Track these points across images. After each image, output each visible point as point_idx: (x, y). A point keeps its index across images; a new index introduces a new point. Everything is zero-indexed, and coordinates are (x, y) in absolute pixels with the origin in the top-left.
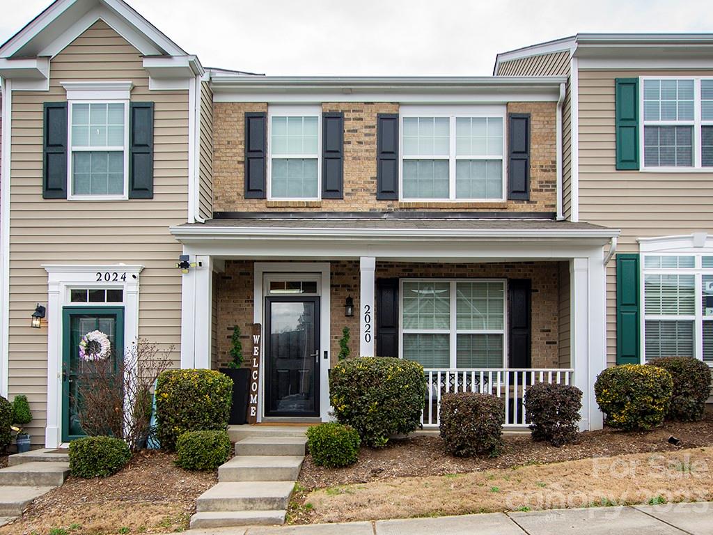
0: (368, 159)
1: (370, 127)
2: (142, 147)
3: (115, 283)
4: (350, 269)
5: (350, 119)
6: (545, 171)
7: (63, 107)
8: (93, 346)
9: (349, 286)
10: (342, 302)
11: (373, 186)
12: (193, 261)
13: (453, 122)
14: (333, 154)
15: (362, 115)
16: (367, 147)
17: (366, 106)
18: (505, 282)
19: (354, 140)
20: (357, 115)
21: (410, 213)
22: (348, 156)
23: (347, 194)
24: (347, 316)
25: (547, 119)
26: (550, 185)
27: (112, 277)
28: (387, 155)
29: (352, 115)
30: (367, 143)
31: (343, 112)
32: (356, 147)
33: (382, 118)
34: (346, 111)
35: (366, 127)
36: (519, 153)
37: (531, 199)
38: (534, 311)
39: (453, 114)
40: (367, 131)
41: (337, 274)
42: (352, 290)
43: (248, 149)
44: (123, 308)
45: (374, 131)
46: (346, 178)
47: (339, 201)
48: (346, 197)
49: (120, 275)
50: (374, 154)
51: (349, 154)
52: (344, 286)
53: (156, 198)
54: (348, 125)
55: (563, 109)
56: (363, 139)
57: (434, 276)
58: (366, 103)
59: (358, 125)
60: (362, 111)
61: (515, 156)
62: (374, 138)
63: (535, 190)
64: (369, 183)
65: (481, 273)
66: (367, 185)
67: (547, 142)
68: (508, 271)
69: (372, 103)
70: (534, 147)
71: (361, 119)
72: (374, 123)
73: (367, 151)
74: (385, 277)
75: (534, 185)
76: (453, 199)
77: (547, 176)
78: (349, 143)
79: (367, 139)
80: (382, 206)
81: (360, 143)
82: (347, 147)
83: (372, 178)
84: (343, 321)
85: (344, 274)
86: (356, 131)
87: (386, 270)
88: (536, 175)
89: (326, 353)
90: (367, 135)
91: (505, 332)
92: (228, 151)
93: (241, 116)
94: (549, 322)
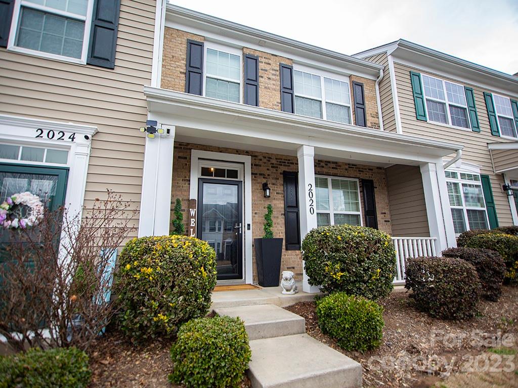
0: (274, 90)
1: (275, 70)
2: (106, 22)
3: (60, 143)
4: (265, 163)
5: (262, 62)
6: (373, 117)
8: (19, 209)
9: (264, 175)
10: (260, 186)
11: (278, 108)
13: (322, 79)
14: (252, 82)
15: (270, 62)
16: (274, 82)
17: (272, 57)
18: (358, 180)
19: (265, 76)
20: (267, 61)
24: (265, 197)
25: (371, 89)
27: (57, 136)
28: (287, 89)
29: (263, 60)
30: (273, 80)
31: (257, 57)
32: (267, 81)
33: (283, 67)
34: (260, 57)
35: (273, 70)
36: (360, 105)
38: (376, 200)
39: (323, 75)
40: (274, 72)
41: (255, 165)
42: (266, 178)
43: (189, 64)
44: (68, 170)
45: (278, 73)
46: (260, 99)
49: (67, 135)
50: (278, 88)
51: (262, 84)
52: (261, 174)
53: (117, 70)
54: (261, 66)
55: (379, 84)
56: (271, 76)
58: (273, 55)
59: (267, 67)
60: (270, 59)
61: (357, 106)
62: (278, 78)
64: (275, 105)
65: (346, 174)
66: (275, 107)
67: (372, 101)
68: (360, 174)
69: (276, 56)
70: (366, 102)
71: (270, 64)
72: (278, 69)
73: (274, 84)
74: (288, 171)
77: (375, 120)
78: (262, 77)
79: (274, 77)
81: (269, 79)
82: (260, 79)
83: (277, 103)
84: (260, 200)
85: (260, 166)
86: (266, 71)
87: (289, 166)
88: (369, 119)
90: (273, 74)
91: (360, 213)
92: (172, 62)
93: (184, 41)
94: (384, 208)
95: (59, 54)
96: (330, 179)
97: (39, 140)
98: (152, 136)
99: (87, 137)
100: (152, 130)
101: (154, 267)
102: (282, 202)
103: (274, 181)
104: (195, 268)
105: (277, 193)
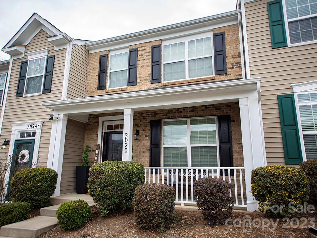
0: (147, 66)
1: (149, 52)
4: (139, 117)
5: (140, 51)
6: (235, 58)
8: (23, 156)
9: (138, 125)
11: (149, 78)
14: (133, 66)
15: (145, 48)
16: (147, 61)
17: (147, 44)
18: (216, 118)
19: (142, 59)
20: (143, 48)
22: (139, 66)
23: (138, 83)
24: (135, 139)
25: (234, 33)
26: (238, 65)
28: (156, 63)
29: (141, 49)
30: (147, 59)
31: (137, 48)
32: (143, 62)
33: (154, 48)
34: (139, 48)
35: (147, 53)
36: (220, 52)
37: (228, 73)
38: (233, 132)
39: (186, 40)
40: (147, 54)
42: (139, 127)
43: (100, 70)
44: (35, 139)
45: (150, 54)
46: (138, 76)
47: (135, 86)
48: (137, 84)
50: (150, 64)
51: (139, 65)
52: (136, 125)
54: (139, 53)
56: (145, 58)
57: (178, 117)
58: (147, 43)
59: (143, 52)
60: (145, 46)
61: (218, 53)
62: (150, 57)
63: (229, 68)
64: (148, 76)
65: (202, 114)
66: (147, 78)
67: (235, 44)
68: (217, 111)
69: (149, 42)
70: (227, 47)
71: (145, 50)
72: (150, 50)
73: (147, 63)
74: (154, 119)
75: (229, 66)
76: (187, 78)
77: (236, 60)
78: (140, 60)
79: (147, 57)
80: (154, 86)
81: (144, 60)
82: (139, 62)
83: (149, 74)
84: (135, 142)
85: (136, 119)
86: (143, 55)
87: (155, 116)
88: (230, 61)
90: (147, 56)
91: (217, 145)
92: (93, 72)
93: (98, 57)
96: (188, 120)
102: (149, 141)
103: (144, 128)
105: (146, 136)
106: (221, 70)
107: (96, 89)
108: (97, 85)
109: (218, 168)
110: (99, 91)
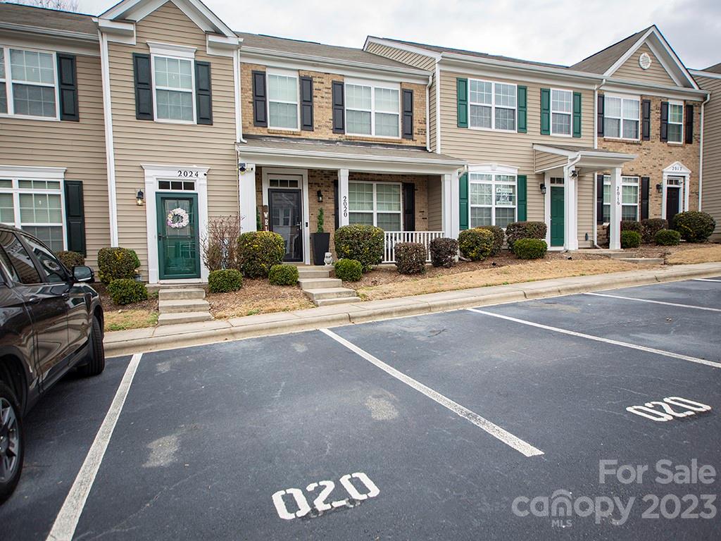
0: (326, 107)
1: (328, 88)
2: (204, 91)
3: (191, 178)
4: (319, 174)
5: (316, 82)
6: (421, 123)
7: (148, 57)
8: (177, 218)
9: (318, 184)
10: (315, 194)
11: (330, 125)
12: (248, 167)
13: (373, 89)
14: (307, 102)
15: (323, 80)
16: (327, 100)
17: (325, 76)
18: (401, 184)
19: (319, 95)
20: (320, 80)
21: (351, 142)
22: (316, 105)
23: (316, 128)
24: (319, 202)
25: (422, 94)
26: (423, 132)
27: (189, 174)
28: (338, 106)
29: (317, 80)
30: (326, 98)
31: (312, 77)
32: (321, 100)
33: (334, 83)
34: (314, 77)
35: (326, 88)
36: (408, 113)
37: (414, 139)
38: (416, 201)
39: (373, 85)
40: (326, 90)
41: (312, 176)
42: (321, 187)
43: (255, 95)
44: (197, 194)
45: (330, 91)
46: (315, 118)
47: (312, 132)
48: (315, 130)
49: (194, 173)
50: (331, 105)
52: (316, 184)
53: (214, 125)
54: (315, 86)
55: (430, 89)
56: (324, 95)
57: (365, 180)
58: (325, 73)
59: (321, 86)
60: (323, 78)
61: (405, 113)
62: (330, 96)
63: (416, 134)
64: (328, 122)
65: (389, 179)
66: (328, 124)
67: (422, 107)
68: (403, 178)
69: (329, 74)
70: (415, 109)
71: (323, 83)
72: (330, 86)
73: (327, 103)
75: (415, 131)
76: (373, 135)
77: (422, 126)
78: (316, 97)
79: (327, 95)
80: (336, 137)
81: (322, 97)
82: (315, 99)
83: (330, 119)
84: (315, 205)
85: (315, 176)
86: (320, 90)
88: (417, 125)
89: (307, 223)
90: (326, 93)
91: (401, 212)
93: (250, 73)
94: (423, 207)
95: (180, 119)
96: (375, 184)
97: (179, 178)
98: (243, 173)
99: (205, 175)
100: (243, 169)
101: (259, 244)
102: (333, 205)
103: (326, 189)
104: (275, 246)
105: (329, 198)
106: (408, 134)
107: (250, 123)
108: (252, 118)
109: (402, 232)
110: (256, 128)
